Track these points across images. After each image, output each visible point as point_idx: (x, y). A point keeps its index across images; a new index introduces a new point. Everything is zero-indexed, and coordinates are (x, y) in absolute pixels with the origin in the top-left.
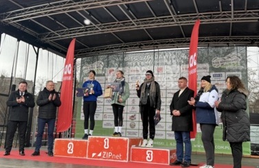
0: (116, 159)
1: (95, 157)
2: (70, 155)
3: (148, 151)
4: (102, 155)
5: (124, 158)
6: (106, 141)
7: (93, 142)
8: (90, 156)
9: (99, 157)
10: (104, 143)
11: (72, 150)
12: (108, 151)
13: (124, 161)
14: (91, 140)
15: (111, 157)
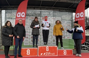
0: (52, 55)
1: (42, 55)
2: (28, 55)
3: (64, 51)
4: (46, 54)
5: (56, 54)
6: (47, 47)
7: (41, 48)
8: (40, 55)
9: (44, 55)
10: (46, 49)
11: (29, 53)
12: (48, 52)
13: (56, 56)
14: (40, 47)
15: (50, 55)
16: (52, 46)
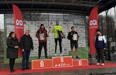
0: (67, 66)
1: (57, 66)
2: (42, 67)
3: (79, 61)
4: (60, 65)
6: (62, 58)
8: (54, 66)
9: (59, 66)
10: (61, 60)
11: (43, 65)
12: (63, 63)
13: (71, 66)
14: (54, 59)
15: (65, 66)
16: (66, 57)
